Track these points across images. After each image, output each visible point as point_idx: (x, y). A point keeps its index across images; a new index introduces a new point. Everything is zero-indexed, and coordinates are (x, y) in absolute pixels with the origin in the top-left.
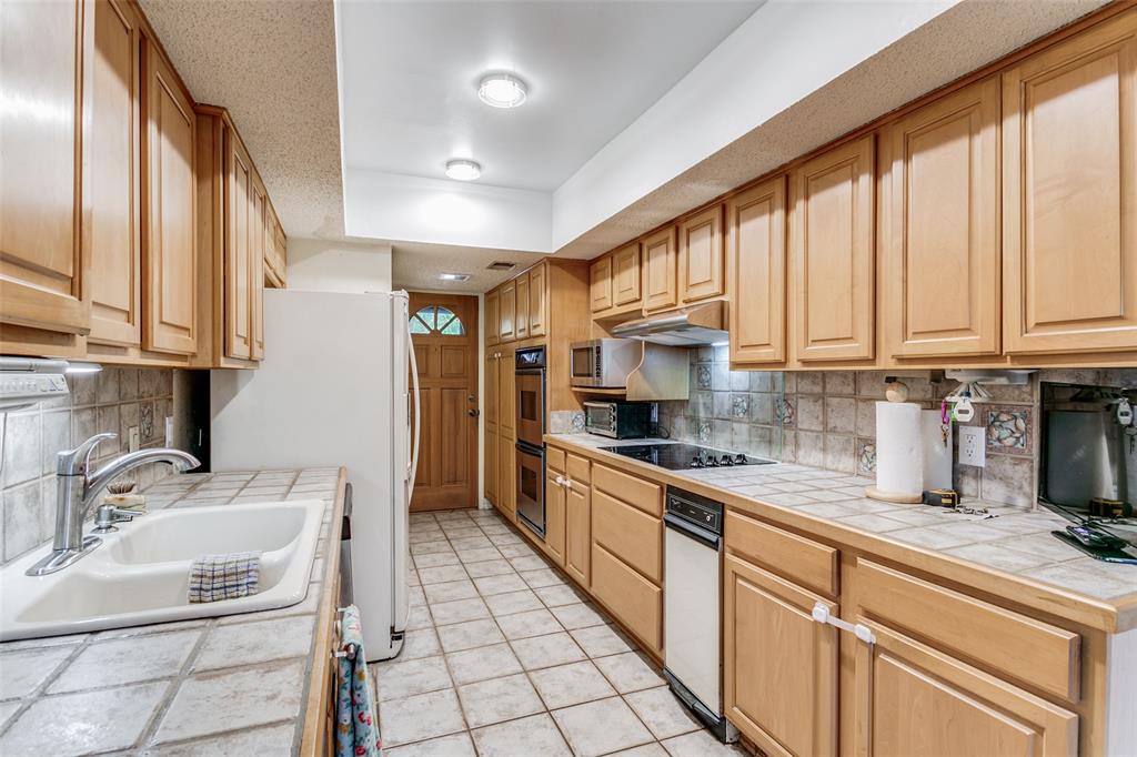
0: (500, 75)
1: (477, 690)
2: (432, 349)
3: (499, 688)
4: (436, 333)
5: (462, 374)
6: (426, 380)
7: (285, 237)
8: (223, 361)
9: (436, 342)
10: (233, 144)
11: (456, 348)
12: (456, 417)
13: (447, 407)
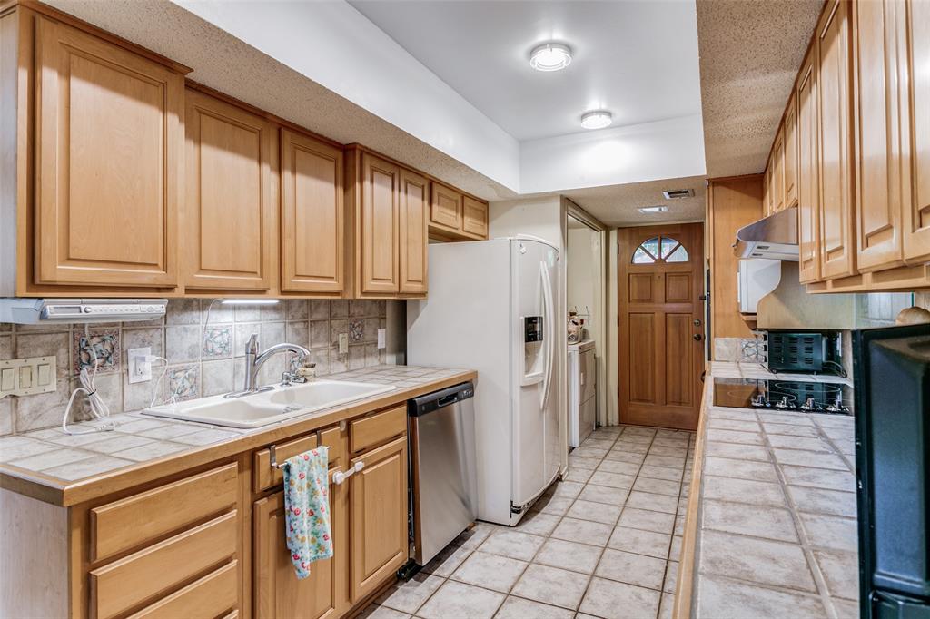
0: (552, 44)
1: (542, 571)
2: (656, 277)
3: (560, 577)
4: (661, 261)
5: (687, 300)
6: (651, 305)
7: (485, 203)
8: (359, 296)
9: (661, 270)
10: (368, 162)
11: (680, 275)
12: (680, 340)
13: (671, 330)
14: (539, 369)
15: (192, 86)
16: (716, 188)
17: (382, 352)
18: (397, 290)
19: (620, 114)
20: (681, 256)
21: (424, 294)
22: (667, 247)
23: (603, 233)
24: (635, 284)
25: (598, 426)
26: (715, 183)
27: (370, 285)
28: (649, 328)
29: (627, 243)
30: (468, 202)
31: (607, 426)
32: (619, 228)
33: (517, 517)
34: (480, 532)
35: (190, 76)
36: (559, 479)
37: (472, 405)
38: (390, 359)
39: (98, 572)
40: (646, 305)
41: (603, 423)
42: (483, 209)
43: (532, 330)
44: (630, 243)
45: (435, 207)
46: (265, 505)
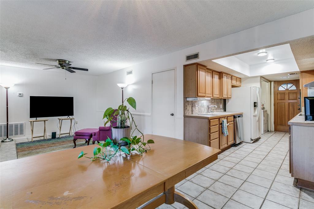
0: (263, 52)
1: (260, 148)
2: (286, 93)
3: (264, 149)
4: (287, 90)
5: (296, 99)
6: (284, 101)
7: (240, 78)
8: (222, 98)
9: (287, 92)
10: (224, 74)
11: (294, 93)
12: (293, 110)
13: (290, 107)
14: (256, 113)
15: (207, 69)
16: (303, 73)
17: (221, 109)
18: (227, 97)
19: (276, 59)
20: (294, 88)
21: (230, 98)
22: (289, 86)
23: (269, 83)
24: (279, 96)
25: (268, 131)
26: (302, 72)
27: (224, 96)
28: (284, 107)
29: (277, 85)
30: (238, 79)
31: (271, 131)
32: (274, 81)
33: (252, 141)
34: (244, 144)
35: (207, 67)
36: (260, 138)
37: (242, 119)
38: (222, 110)
39: (211, 127)
40: (283, 101)
41: (270, 130)
42: (240, 79)
43: (255, 105)
44: (278, 85)
45: (232, 81)
46: (221, 126)
